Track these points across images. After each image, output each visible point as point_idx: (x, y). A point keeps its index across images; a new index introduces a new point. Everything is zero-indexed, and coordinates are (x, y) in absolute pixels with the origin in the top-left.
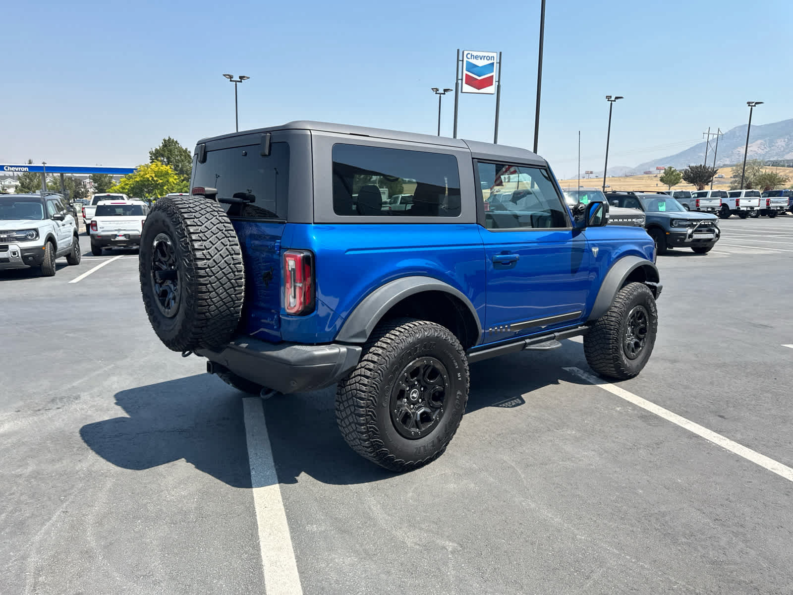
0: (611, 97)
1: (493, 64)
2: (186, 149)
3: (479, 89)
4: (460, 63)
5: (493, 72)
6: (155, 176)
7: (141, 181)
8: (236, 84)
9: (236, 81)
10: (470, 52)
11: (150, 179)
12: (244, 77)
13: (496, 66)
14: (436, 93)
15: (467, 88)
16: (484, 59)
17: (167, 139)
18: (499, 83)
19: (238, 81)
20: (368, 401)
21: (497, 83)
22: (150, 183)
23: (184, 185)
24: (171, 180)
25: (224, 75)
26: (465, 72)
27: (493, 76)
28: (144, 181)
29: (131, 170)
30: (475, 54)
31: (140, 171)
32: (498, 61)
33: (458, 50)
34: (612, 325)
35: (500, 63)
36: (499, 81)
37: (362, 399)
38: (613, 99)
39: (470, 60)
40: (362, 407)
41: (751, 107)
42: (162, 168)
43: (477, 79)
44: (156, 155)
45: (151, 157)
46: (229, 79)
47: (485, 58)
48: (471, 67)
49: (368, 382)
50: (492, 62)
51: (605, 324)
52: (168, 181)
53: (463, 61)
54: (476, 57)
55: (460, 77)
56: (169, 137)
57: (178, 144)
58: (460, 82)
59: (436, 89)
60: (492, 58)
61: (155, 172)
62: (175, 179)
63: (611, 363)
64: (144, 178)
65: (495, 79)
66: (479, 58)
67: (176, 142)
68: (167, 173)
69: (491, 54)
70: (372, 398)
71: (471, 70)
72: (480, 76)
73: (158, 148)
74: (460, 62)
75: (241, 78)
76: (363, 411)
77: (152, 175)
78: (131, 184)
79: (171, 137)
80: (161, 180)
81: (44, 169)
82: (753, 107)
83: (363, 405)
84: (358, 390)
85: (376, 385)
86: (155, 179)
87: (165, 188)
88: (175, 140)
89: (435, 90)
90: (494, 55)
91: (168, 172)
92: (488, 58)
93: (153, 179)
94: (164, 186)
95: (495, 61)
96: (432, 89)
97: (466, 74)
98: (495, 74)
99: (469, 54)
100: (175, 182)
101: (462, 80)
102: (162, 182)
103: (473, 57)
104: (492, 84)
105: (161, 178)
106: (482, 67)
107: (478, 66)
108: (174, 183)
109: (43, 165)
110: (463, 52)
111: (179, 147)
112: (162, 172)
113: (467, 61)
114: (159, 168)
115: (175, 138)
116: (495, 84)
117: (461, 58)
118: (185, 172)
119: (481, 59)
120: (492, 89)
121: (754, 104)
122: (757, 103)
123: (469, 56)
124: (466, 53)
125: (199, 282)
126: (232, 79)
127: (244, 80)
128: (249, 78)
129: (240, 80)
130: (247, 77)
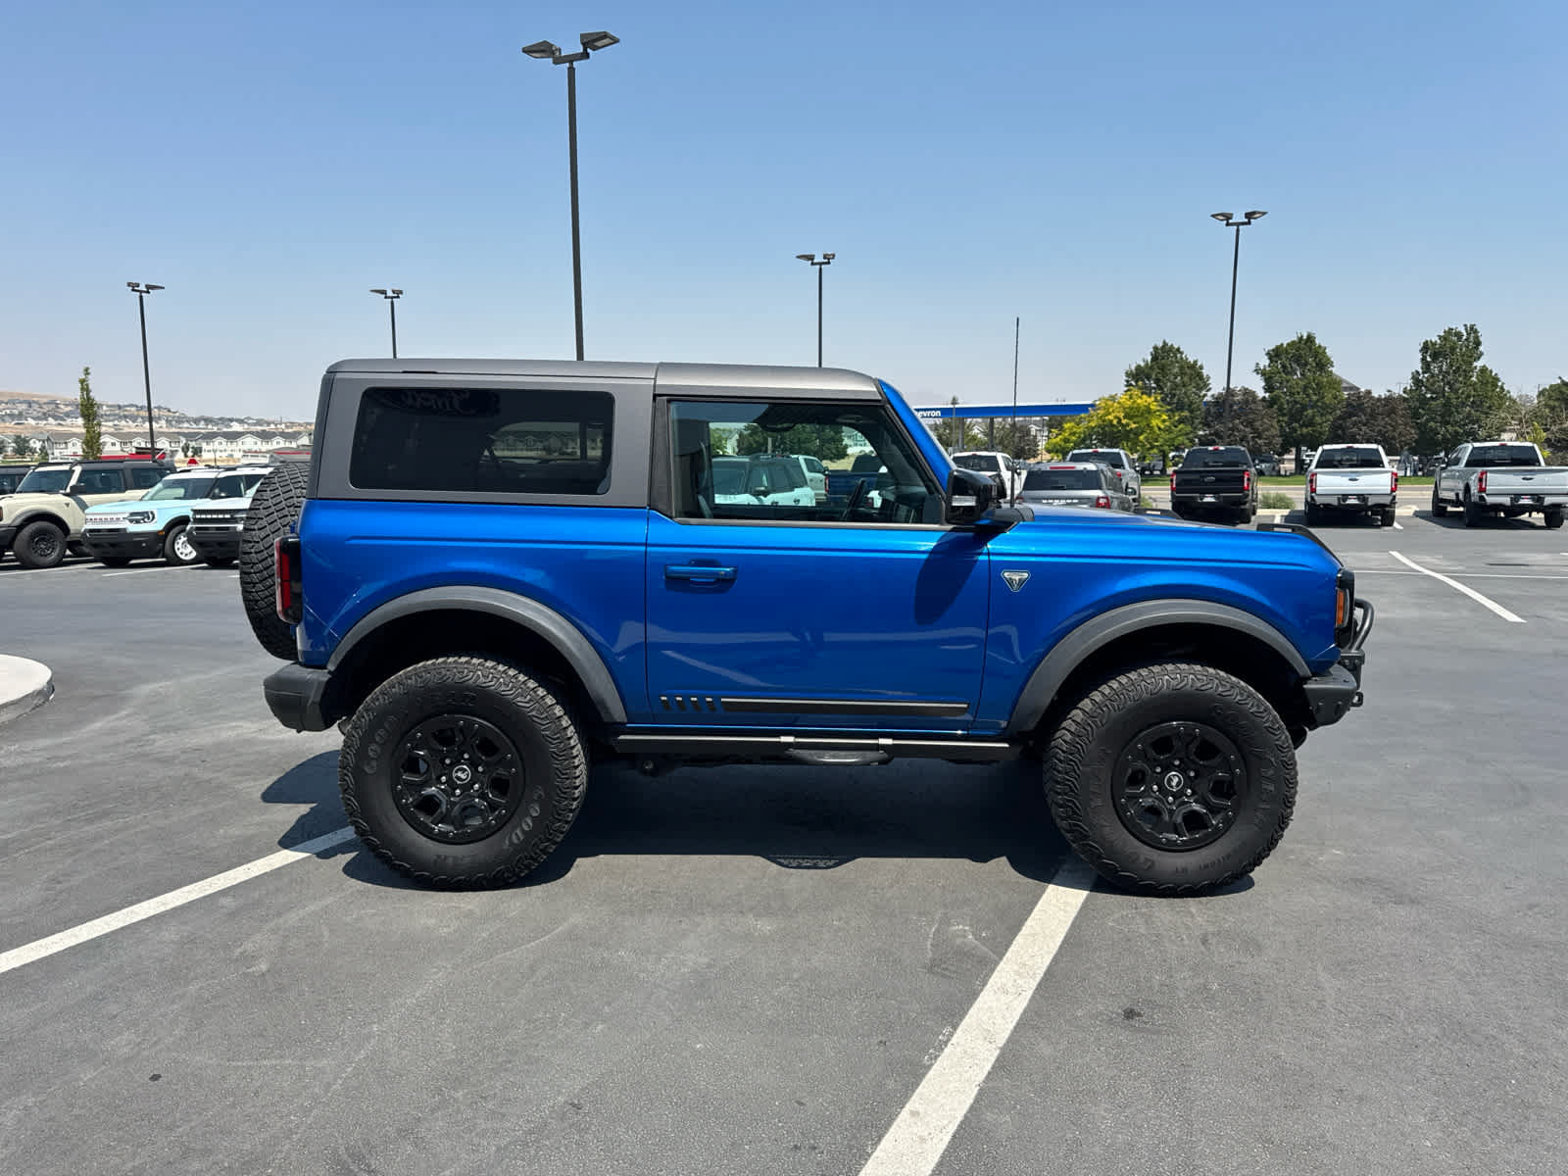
2: (1195, 362)
6: (1125, 417)
7: (1099, 426)
8: (1239, 230)
9: (1239, 225)
11: (1115, 422)
12: (1254, 213)
17: (1160, 345)
19: (1244, 224)
22: (1115, 430)
23: (1180, 431)
24: (1155, 422)
25: (1213, 216)
28: (1106, 426)
29: (1083, 408)
31: (1099, 409)
42: (1139, 401)
44: (1138, 377)
45: (1127, 381)
46: (1224, 222)
52: (1148, 425)
56: (1164, 342)
57: (1182, 353)
61: (1125, 408)
62: (1164, 421)
64: (1104, 421)
67: (1178, 349)
68: (1148, 410)
73: (1142, 364)
75: (1247, 215)
77: (1118, 414)
78: (1080, 433)
79: (1167, 341)
80: (1134, 423)
81: (954, 411)
86: (1124, 421)
87: (1141, 438)
88: (1176, 347)
91: (1150, 409)
93: (1120, 420)
94: (1141, 434)
100: (1162, 427)
102: (1136, 428)
105: (1135, 420)
108: (1159, 429)
109: (952, 406)
111: (1182, 358)
112: (1138, 408)
114: (1134, 402)
115: (1174, 342)
118: (1186, 407)
126: (1229, 221)
127: (1255, 218)
128: (1264, 213)
129: (1246, 220)
130: (1259, 213)
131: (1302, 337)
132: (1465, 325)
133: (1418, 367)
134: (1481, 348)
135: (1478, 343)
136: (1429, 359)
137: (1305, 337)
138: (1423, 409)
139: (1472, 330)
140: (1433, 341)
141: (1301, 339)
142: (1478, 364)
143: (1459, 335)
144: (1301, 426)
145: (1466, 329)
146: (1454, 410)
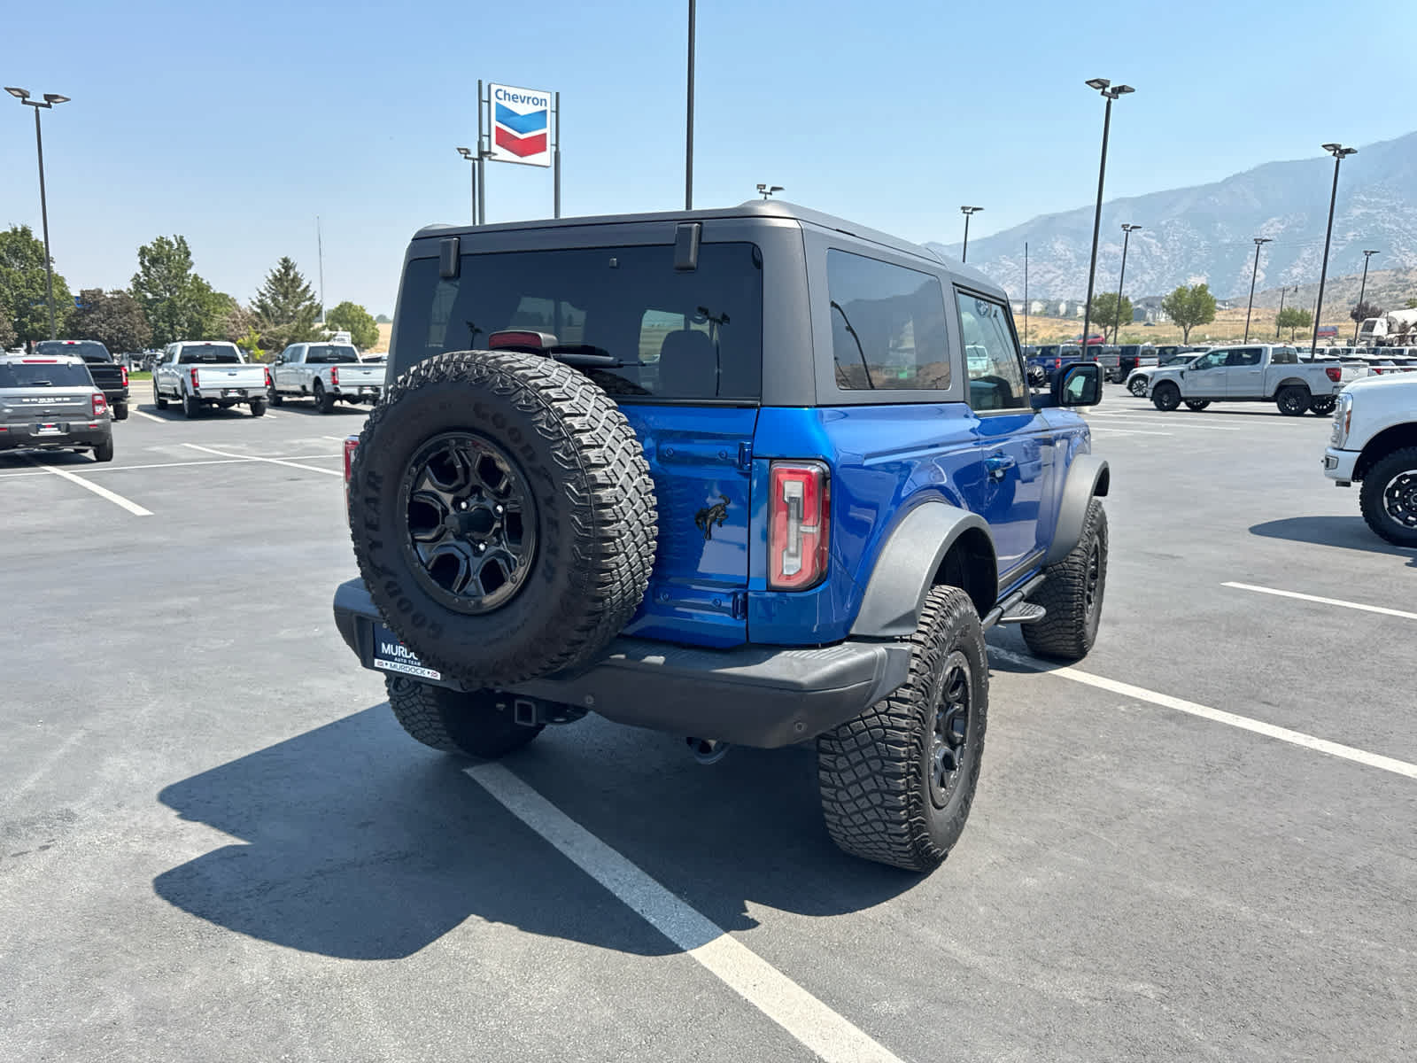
0: (764, 186)
1: (544, 112)
3: (522, 155)
4: (485, 105)
5: (546, 127)
8: (37, 111)
9: (37, 105)
10: (504, 88)
12: (56, 97)
13: (550, 118)
14: (466, 158)
15: (502, 153)
16: (528, 102)
18: (557, 149)
19: (43, 105)
20: (911, 747)
21: (554, 148)
25: (8, 89)
26: (495, 123)
27: (545, 135)
30: (512, 91)
32: (554, 109)
33: (480, 82)
34: (1076, 570)
35: (557, 112)
36: (557, 145)
37: (901, 744)
38: (768, 190)
39: (502, 102)
40: (901, 760)
41: (966, 215)
43: (518, 139)
46: (21, 99)
47: (530, 101)
48: (505, 115)
49: (909, 710)
50: (543, 108)
51: (1064, 569)
53: (489, 102)
54: (514, 98)
55: (485, 132)
58: (485, 140)
59: (466, 149)
60: (543, 102)
63: (1072, 634)
65: (550, 140)
66: (519, 100)
69: (540, 95)
70: (915, 741)
71: (505, 120)
72: (521, 132)
74: (484, 103)
75: (47, 97)
76: (904, 767)
82: (970, 215)
83: (903, 755)
84: (888, 728)
85: (920, 714)
89: (462, 151)
90: (547, 96)
92: (535, 101)
95: (548, 109)
96: (459, 149)
97: (497, 128)
98: (549, 130)
99: (501, 90)
101: (489, 136)
103: (507, 96)
104: (544, 149)
106: (525, 116)
107: (518, 115)
110: (489, 87)
113: (497, 103)
116: (550, 149)
117: (485, 97)
119: (523, 102)
120: (545, 158)
121: (970, 211)
122: (975, 209)
123: (501, 94)
124: (494, 88)
125: (604, 535)
126: (26, 99)
127: (56, 102)
128: (67, 100)
129: (46, 102)
130: (63, 98)
131: (16, 229)
132: (175, 236)
133: (139, 270)
134: (191, 258)
135: (188, 254)
136: (147, 264)
137: (19, 230)
138: (150, 310)
139: (181, 241)
140: (149, 247)
141: (15, 231)
142: (191, 272)
143: (169, 243)
144: (32, 321)
145: (176, 239)
146: (178, 311)
